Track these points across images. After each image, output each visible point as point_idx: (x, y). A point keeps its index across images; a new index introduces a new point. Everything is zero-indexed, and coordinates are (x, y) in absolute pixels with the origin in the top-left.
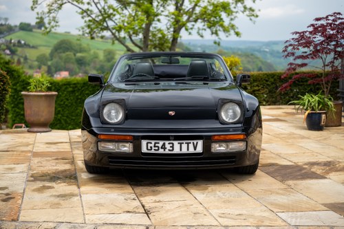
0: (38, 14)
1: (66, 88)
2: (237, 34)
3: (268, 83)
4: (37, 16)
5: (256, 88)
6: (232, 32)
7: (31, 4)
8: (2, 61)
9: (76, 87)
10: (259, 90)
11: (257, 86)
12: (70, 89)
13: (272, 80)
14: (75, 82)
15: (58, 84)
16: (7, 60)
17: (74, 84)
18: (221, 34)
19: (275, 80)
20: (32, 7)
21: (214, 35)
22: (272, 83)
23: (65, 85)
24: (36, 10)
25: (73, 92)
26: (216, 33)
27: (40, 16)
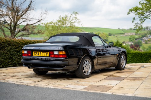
0: (135, 24)
1: (145, 56)
4: (135, 25)
7: (132, 20)
8: (118, 44)
9: (149, 55)
12: (147, 56)
14: (149, 53)
15: (142, 54)
16: (121, 44)
17: (149, 54)
20: (132, 21)
23: (144, 54)
24: (134, 22)
25: (148, 57)
27: (136, 25)
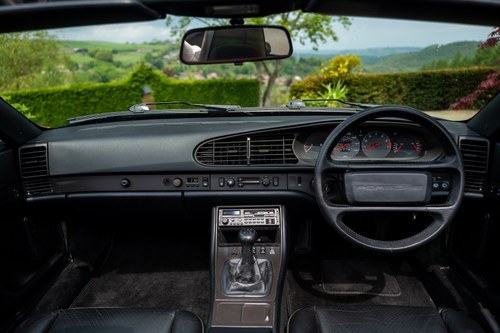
2: (335, 39)
3: (390, 86)
5: (376, 93)
6: (330, 38)
10: (378, 96)
11: (377, 90)
13: (394, 83)
18: (319, 41)
19: (398, 83)
21: (313, 43)
22: (395, 87)
26: (314, 41)
